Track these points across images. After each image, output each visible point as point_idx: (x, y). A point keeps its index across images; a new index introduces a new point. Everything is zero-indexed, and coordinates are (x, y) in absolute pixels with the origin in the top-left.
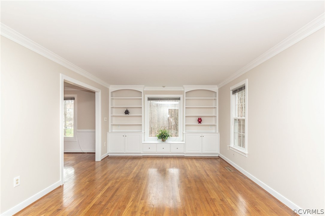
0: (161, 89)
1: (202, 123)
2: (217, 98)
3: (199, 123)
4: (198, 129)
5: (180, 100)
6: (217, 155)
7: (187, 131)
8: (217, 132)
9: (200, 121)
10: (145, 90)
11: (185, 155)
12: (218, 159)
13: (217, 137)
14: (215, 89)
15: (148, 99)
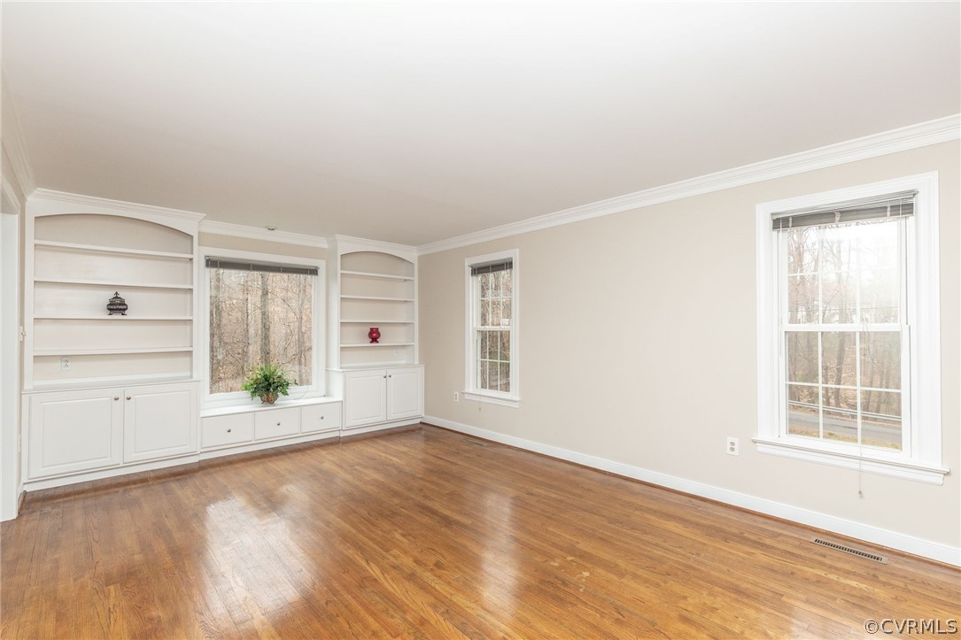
0: (260, 234)
1: (382, 342)
2: (416, 278)
3: (371, 342)
4: (372, 357)
5: (317, 274)
6: (418, 421)
7: (344, 365)
8: (417, 362)
9: (374, 336)
10: (204, 230)
11: (343, 434)
12: (421, 429)
13: (418, 375)
14: (412, 254)
15: (207, 261)
